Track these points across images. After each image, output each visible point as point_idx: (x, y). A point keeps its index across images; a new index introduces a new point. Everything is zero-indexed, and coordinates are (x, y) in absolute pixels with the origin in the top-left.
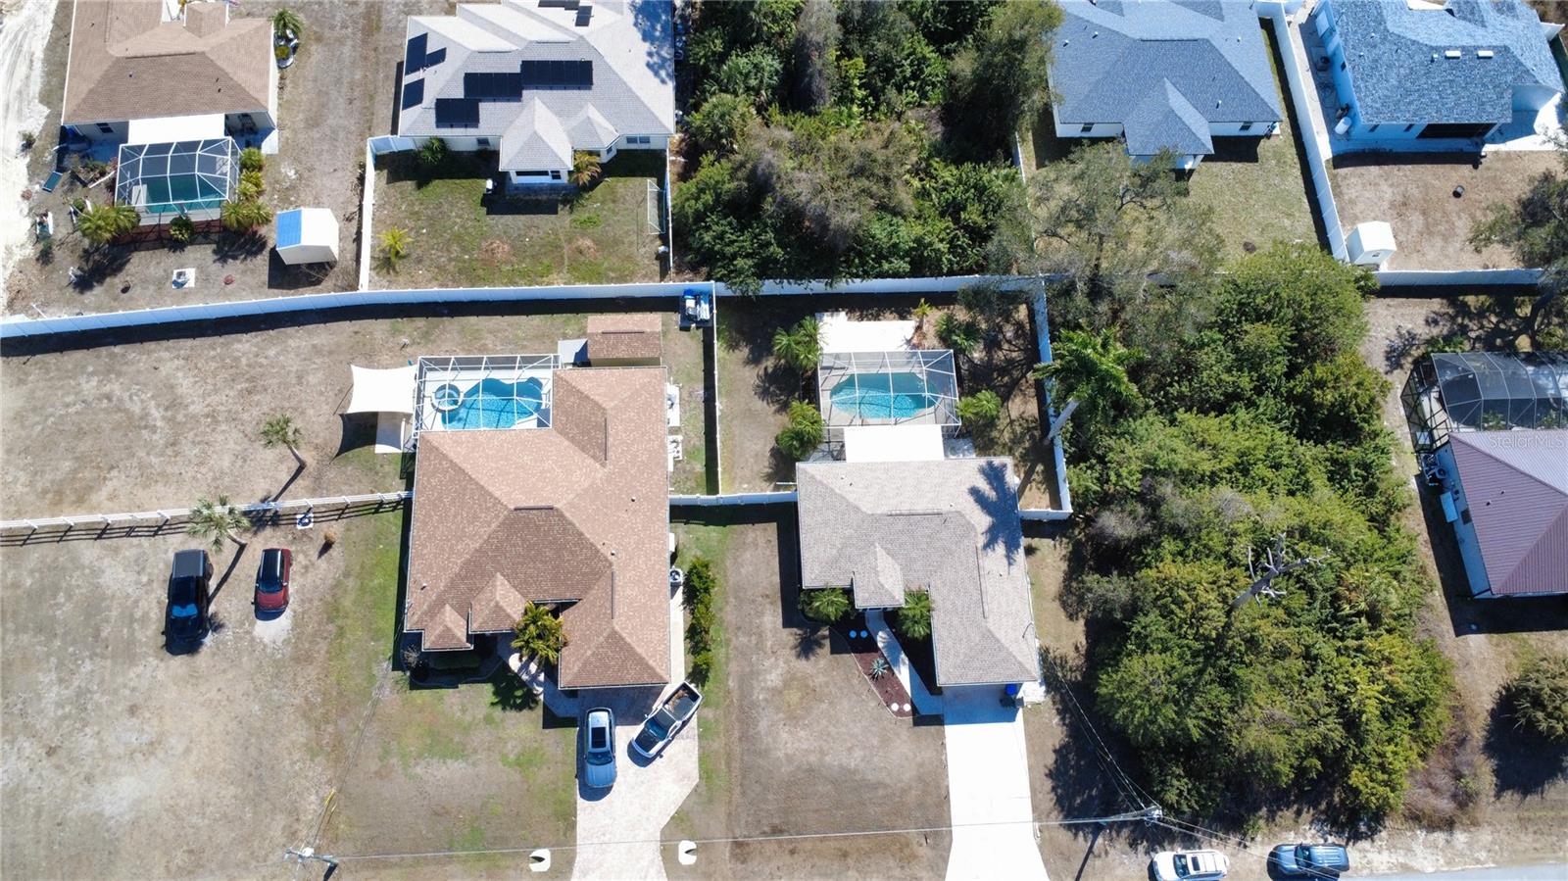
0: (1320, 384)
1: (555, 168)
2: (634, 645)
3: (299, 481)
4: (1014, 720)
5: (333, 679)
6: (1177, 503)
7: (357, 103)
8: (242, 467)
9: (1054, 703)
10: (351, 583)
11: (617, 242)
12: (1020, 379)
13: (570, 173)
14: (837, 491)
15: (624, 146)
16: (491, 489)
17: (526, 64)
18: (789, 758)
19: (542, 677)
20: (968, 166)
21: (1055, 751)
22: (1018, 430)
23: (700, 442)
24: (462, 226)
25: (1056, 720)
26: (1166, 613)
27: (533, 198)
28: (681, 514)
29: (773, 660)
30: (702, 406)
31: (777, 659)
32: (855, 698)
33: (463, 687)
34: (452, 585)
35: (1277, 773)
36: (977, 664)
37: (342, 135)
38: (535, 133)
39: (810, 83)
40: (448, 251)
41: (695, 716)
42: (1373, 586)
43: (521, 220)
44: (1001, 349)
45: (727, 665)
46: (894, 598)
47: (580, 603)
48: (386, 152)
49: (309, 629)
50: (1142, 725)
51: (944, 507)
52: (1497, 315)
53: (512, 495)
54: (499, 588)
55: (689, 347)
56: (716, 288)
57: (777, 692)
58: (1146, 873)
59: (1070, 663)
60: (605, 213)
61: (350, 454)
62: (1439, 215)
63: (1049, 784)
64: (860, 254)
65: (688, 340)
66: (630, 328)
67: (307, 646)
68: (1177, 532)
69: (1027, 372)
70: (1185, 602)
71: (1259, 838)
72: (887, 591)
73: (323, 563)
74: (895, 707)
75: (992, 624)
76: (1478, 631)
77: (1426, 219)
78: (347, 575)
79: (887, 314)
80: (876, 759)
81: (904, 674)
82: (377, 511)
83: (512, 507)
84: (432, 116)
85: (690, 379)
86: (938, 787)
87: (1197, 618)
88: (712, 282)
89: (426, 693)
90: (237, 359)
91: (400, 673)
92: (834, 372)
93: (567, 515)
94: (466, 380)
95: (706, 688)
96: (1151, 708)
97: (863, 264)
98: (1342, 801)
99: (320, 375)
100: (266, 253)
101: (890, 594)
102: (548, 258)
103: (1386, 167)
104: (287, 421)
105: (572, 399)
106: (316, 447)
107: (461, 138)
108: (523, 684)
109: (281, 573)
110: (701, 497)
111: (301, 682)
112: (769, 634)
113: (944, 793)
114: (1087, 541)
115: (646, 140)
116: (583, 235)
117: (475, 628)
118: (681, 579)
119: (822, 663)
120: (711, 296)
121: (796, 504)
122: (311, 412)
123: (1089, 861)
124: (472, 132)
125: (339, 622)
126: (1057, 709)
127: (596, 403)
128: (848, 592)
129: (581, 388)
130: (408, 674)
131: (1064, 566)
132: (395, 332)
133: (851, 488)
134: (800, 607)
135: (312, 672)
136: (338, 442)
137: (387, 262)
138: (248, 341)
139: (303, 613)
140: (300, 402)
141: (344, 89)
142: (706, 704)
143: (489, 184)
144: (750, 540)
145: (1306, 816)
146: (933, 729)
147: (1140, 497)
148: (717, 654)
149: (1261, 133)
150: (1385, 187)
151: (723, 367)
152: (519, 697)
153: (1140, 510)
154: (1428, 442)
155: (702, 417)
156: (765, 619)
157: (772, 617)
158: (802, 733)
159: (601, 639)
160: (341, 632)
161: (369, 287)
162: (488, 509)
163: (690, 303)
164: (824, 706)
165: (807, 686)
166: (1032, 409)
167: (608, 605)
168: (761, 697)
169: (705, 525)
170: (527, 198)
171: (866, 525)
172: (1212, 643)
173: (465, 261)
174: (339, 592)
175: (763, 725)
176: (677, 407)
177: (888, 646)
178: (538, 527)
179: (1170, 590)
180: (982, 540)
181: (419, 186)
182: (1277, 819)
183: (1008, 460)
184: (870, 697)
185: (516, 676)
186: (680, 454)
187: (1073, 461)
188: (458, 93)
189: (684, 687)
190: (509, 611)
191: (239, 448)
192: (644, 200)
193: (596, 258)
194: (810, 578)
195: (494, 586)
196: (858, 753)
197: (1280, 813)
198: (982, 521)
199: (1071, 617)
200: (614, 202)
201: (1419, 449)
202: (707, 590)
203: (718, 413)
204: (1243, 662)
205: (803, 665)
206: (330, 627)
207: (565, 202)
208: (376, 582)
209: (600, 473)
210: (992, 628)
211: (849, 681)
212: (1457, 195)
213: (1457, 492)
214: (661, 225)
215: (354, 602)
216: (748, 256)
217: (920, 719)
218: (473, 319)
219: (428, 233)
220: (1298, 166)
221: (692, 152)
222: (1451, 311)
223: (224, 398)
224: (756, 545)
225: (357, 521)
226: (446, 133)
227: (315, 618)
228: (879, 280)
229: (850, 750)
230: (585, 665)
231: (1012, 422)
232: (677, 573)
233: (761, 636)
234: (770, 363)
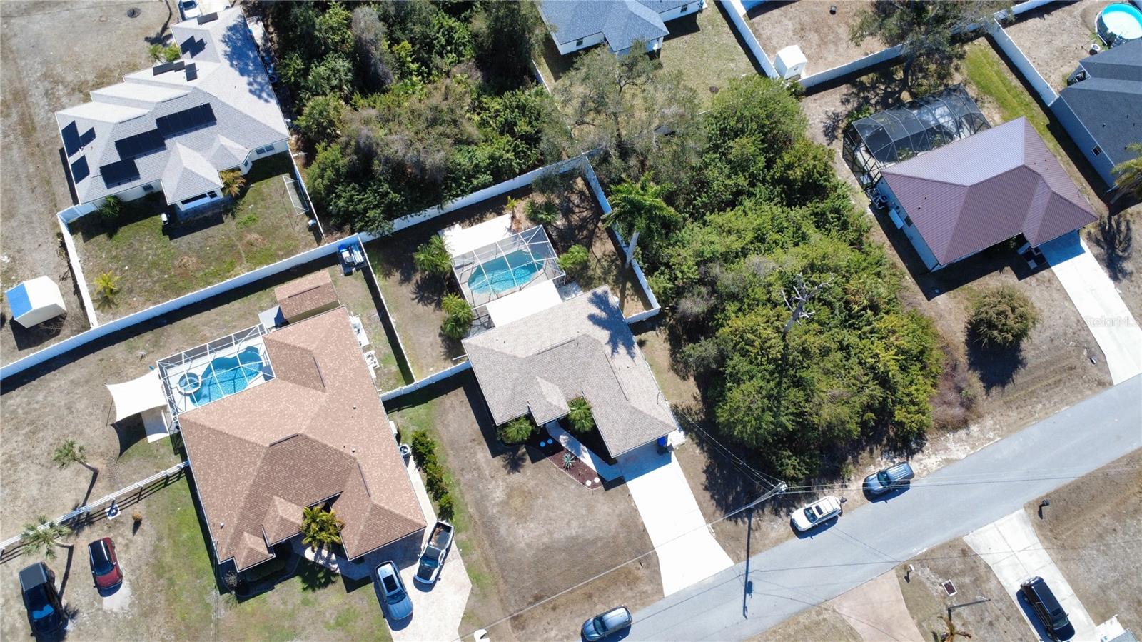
0: (790, 166)
1: (210, 190)
2: (392, 509)
3: (98, 484)
4: (671, 461)
5: (178, 618)
6: (726, 277)
7: (38, 190)
8: (48, 490)
9: (693, 440)
10: (165, 544)
11: (276, 228)
12: (594, 230)
13: (223, 190)
14: (497, 350)
15: (256, 157)
16: (247, 438)
17: (159, 121)
18: (529, 546)
19: (333, 557)
20: (507, 94)
21: (704, 472)
22: (605, 264)
23: (388, 350)
24: (155, 255)
25: (698, 451)
26: (744, 353)
27: (201, 216)
28: (392, 405)
29: (494, 483)
30: (380, 324)
31: (496, 481)
32: (559, 487)
33: (278, 587)
34: (243, 517)
35: (850, 431)
36: (633, 433)
37: (35, 217)
38: (185, 169)
39: (376, 70)
40: (150, 276)
41: (453, 542)
42: (867, 287)
43: (198, 235)
44: (574, 213)
45: (463, 498)
46: (561, 409)
47: (342, 495)
48: (75, 219)
49: (146, 589)
50: (753, 432)
51: (574, 335)
52: (883, 84)
53: (263, 437)
54: (278, 506)
55: (356, 284)
56: (361, 237)
57: (505, 503)
58: (790, 529)
59: (694, 409)
60: (259, 210)
61: (130, 450)
62: (826, 29)
63: (708, 495)
64: (454, 180)
65: (354, 281)
66: (307, 287)
67: (149, 602)
68: (733, 297)
69: (597, 223)
70: (754, 341)
71: (853, 478)
72: (555, 406)
73: (138, 538)
74: (589, 483)
75: (633, 403)
76: (941, 293)
77: (819, 35)
78: (160, 539)
79: (488, 216)
80: (588, 523)
81: (587, 459)
82: (166, 485)
83: (267, 445)
84: (101, 180)
85: (365, 308)
86: (637, 526)
87: (765, 350)
88: (356, 234)
89: (252, 601)
90: (14, 412)
91: (227, 595)
92: (465, 268)
93: (310, 436)
94: (199, 366)
95: (454, 520)
96: (755, 420)
97: (459, 185)
98: (896, 434)
99: (85, 401)
100: (7, 325)
101: (558, 408)
102: (228, 256)
103: (782, 8)
104: (71, 444)
105: (284, 352)
106: (102, 455)
107: (129, 190)
108: (321, 567)
109: (109, 556)
110: (403, 388)
111: (154, 629)
112: (485, 466)
113: (641, 528)
114: (677, 324)
115: (271, 148)
116: (249, 231)
117: (271, 541)
118: (409, 451)
119: (529, 472)
120: (359, 244)
121: (471, 369)
122: (88, 430)
123: (751, 536)
124: (135, 183)
125: (167, 575)
126: (696, 443)
127: (303, 349)
128: (529, 417)
129: (289, 342)
130: (234, 593)
131: (668, 346)
132: (132, 349)
133: (505, 345)
134: (499, 439)
135: (160, 619)
136: (118, 446)
137: (106, 300)
138: (17, 396)
139: (137, 579)
140: (77, 426)
141: (24, 182)
142: (458, 531)
143: (164, 217)
144: (448, 405)
145: (877, 452)
146: (619, 488)
147: (701, 282)
148: (454, 493)
149: (695, 10)
150: (786, 22)
151: (385, 292)
152: (322, 578)
153: (704, 290)
154: (869, 181)
155: (384, 332)
156: (479, 456)
157: (482, 453)
158: (532, 525)
159: (367, 514)
160: (171, 582)
161: (98, 323)
162: (249, 452)
163: (346, 254)
164: (541, 501)
165: (524, 492)
166: (610, 247)
167: (363, 488)
168: (495, 511)
169: (413, 406)
170: (197, 218)
171: (524, 367)
172: (780, 362)
173: (166, 280)
174: (159, 554)
175: (503, 530)
176: (362, 331)
177: (568, 443)
178: (292, 453)
179: (742, 337)
180: (608, 349)
181: (111, 236)
182: (860, 461)
183: (606, 287)
184: (569, 483)
185: (314, 564)
186: (377, 364)
187: (649, 273)
188: (115, 157)
189: (438, 525)
190: (292, 520)
191: (40, 477)
192: (285, 191)
193: (265, 245)
194: (499, 418)
195: (274, 506)
196: (575, 524)
197: (860, 456)
198: (604, 335)
199: (684, 378)
200: (263, 200)
201: (865, 188)
202: (430, 452)
203: (394, 325)
204: (804, 367)
205: (516, 477)
206: (162, 581)
207: (226, 212)
208: (184, 536)
209: (323, 398)
210: (635, 405)
211: (551, 477)
212: (833, 12)
213: (898, 208)
214: (304, 206)
215: (173, 556)
216: (375, 207)
217: (608, 484)
218: (188, 320)
219: (130, 269)
220: (727, 25)
221: (308, 146)
222: (855, 90)
223: (15, 444)
224: (454, 409)
225: (152, 497)
226: (116, 190)
227: (147, 580)
228: (474, 193)
229: (568, 523)
230: (362, 538)
231: (599, 260)
232: (405, 448)
233: (479, 469)
234: (417, 277)
